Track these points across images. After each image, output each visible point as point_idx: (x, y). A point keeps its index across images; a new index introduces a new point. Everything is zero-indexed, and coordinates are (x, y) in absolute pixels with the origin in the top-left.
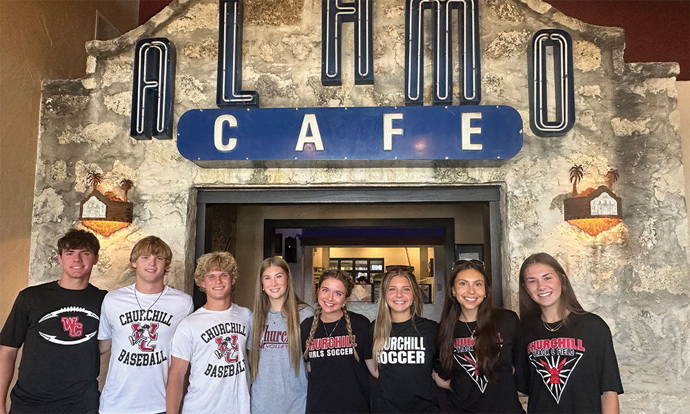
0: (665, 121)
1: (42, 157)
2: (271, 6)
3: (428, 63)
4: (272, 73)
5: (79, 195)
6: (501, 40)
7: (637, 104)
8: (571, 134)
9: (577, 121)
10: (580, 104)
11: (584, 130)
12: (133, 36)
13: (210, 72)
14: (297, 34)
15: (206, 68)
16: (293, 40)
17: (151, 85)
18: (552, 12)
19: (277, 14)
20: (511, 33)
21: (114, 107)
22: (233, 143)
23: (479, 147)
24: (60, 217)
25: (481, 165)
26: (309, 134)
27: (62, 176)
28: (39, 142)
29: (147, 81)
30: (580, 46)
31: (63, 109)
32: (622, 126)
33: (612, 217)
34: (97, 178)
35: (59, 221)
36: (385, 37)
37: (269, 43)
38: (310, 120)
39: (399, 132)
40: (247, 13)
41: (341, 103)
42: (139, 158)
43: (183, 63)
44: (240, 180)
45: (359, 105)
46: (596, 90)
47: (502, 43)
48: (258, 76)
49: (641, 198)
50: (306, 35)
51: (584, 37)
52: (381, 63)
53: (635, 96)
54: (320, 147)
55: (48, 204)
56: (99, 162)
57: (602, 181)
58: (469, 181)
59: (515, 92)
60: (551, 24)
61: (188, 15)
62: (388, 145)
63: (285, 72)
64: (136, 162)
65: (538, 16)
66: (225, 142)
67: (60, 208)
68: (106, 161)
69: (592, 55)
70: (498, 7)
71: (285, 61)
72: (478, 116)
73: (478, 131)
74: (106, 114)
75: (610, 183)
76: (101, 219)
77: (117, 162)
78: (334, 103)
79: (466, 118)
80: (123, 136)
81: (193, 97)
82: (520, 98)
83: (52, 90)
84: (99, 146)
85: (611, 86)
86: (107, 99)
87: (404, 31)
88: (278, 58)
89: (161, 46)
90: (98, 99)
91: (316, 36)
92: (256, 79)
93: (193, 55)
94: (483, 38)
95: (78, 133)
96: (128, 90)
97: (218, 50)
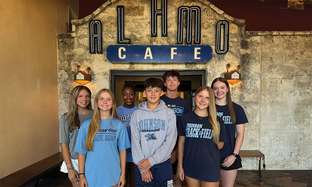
0: (255, 50)
1: (59, 59)
2: (134, 9)
3: (184, 30)
4: (135, 32)
5: (73, 72)
6: (208, 23)
7: (248, 45)
8: (227, 53)
9: (229, 50)
10: (231, 44)
11: (231, 52)
12: (87, 18)
13: (114, 32)
14: (143, 19)
15: (113, 30)
16: (141, 21)
17: (95, 36)
18: (224, 14)
19: (136, 12)
20: (211, 20)
21: (82, 43)
22: (125, 56)
23: (199, 58)
24: (67, 79)
25: (200, 64)
26: (148, 54)
27: (67, 66)
28: (58, 54)
29: (94, 34)
30: (232, 25)
31: (65, 43)
32: (243, 51)
33: (238, 79)
34: (79, 67)
35: (67, 80)
36: (171, 21)
37: (133, 22)
38: (148, 49)
39: (176, 53)
40: (126, 11)
41: (157, 44)
42: (92, 60)
43: (105, 28)
44: (126, 68)
45: (163, 44)
46: (236, 40)
47: (208, 24)
48: (130, 33)
49: (247, 74)
50: (146, 20)
51: (233, 22)
52: (170, 29)
53: (247, 42)
54: (151, 58)
55: (63, 75)
56: (79, 61)
57: (236, 68)
58: (196, 69)
59: (211, 40)
60: (223, 18)
61: (106, 11)
62: (172, 58)
63: (139, 32)
64: (91, 61)
65: (219, 15)
66: (122, 56)
67: (67, 76)
68: (81, 61)
69: (235, 28)
70: (207, 12)
71: (139, 28)
72: (199, 48)
73: (199, 53)
74: (80, 45)
75: (238, 69)
76: (82, 80)
77: (85, 61)
78: (155, 44)
79: (196, 49)
80: (86, 53)
81: (109, 40)
82: (213, 42)
83: (60, 36)
84: (78, 56)
85: (240, 39)
86: (80, 40)
87: (177, 19)
88: (136, 27)
89: (98, 23)
90: (77, 40)
91: (149, 20)
92: (130, 34)
93: (108, 26)
94: (202, 22)
95: (71, 52)
96: (87, 37)
97: (117, 24)
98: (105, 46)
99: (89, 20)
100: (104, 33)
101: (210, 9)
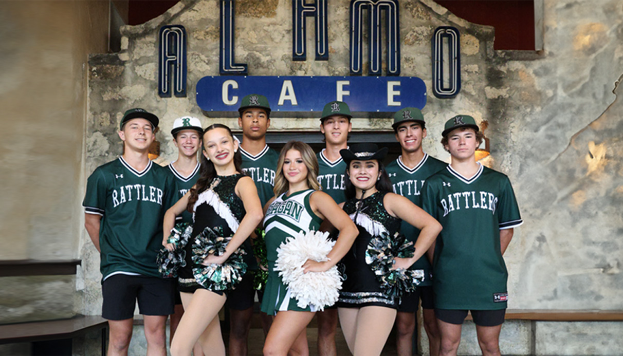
0: (518, 89)
1: (91, 109)
2: (254, 3)
3: (364, 46)
4: (257, 51)
6: (414, 32)
7: (501, 78)
8: (459, 96)
9: (462, 88)
10: (465, 77)
11: (466, 94)
12: (155, 23)
13: (212, 50)
14: (274, 24)
15: (209, 47)
16: (271, 28)
17: (171, 58)
18: (448, 14)
19: (260, 9)
20: (421, 28)
21: (142, 74)
22: (235, 99)
23: (399, 104)
24: (107, 152)
26: (287, 94)
27: (107, 123)
28: (88, 99)
29: (169, 55)
30: (466, 38)
31: (105, 75)
32: (492, 92)
33: (482, 150)
35: (107, 155)
36: (335, 28)
37: (254, 30)
38: (287, 85)
39: (347, 93)
40: (238, 8)
41: (306, 73)
43: (192, 42)
45: (318, 74)
46: (475, 68)
47: (415, 34)
48: (247, 53)
49: (502, 139)
50: (281, 25)
51: (469, 32)
52: (333, 45)
53: (500, 72)
54: (294, 102)
55: (97, 143)
59: (423, 68)
60: (447, 22)
61: (195, 8)
63: (266, 50)
65: (438, 16)
66: (230, 99)
67: (106, 146)
69: (473, 44)
70: (412, 9)
71: (265, 43)
72: (398, 83)
73: (398, 93)
75: (483, 129)
78: (300, 73)
79: (390, 85)
80: (150, 95)
82: (426, 73)
83: (95, 61)
84: (133, 102)
85: (485, 65)
86: (137, 68)
87: (348, 24)
88: (261, 41)
89: (178, 31)
90: (131, 68)
91: (288, 25)
92: (245, 56)
93: (199, 38)
94: (402, 30)
95: (117, 93)
96: (152, 62)
97: (218, 34)
98: (192, 79)
99: (159, 26)
100: (189, 53)
101: (419, 5)
